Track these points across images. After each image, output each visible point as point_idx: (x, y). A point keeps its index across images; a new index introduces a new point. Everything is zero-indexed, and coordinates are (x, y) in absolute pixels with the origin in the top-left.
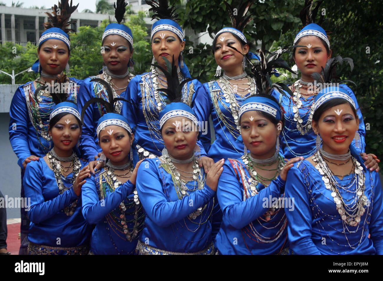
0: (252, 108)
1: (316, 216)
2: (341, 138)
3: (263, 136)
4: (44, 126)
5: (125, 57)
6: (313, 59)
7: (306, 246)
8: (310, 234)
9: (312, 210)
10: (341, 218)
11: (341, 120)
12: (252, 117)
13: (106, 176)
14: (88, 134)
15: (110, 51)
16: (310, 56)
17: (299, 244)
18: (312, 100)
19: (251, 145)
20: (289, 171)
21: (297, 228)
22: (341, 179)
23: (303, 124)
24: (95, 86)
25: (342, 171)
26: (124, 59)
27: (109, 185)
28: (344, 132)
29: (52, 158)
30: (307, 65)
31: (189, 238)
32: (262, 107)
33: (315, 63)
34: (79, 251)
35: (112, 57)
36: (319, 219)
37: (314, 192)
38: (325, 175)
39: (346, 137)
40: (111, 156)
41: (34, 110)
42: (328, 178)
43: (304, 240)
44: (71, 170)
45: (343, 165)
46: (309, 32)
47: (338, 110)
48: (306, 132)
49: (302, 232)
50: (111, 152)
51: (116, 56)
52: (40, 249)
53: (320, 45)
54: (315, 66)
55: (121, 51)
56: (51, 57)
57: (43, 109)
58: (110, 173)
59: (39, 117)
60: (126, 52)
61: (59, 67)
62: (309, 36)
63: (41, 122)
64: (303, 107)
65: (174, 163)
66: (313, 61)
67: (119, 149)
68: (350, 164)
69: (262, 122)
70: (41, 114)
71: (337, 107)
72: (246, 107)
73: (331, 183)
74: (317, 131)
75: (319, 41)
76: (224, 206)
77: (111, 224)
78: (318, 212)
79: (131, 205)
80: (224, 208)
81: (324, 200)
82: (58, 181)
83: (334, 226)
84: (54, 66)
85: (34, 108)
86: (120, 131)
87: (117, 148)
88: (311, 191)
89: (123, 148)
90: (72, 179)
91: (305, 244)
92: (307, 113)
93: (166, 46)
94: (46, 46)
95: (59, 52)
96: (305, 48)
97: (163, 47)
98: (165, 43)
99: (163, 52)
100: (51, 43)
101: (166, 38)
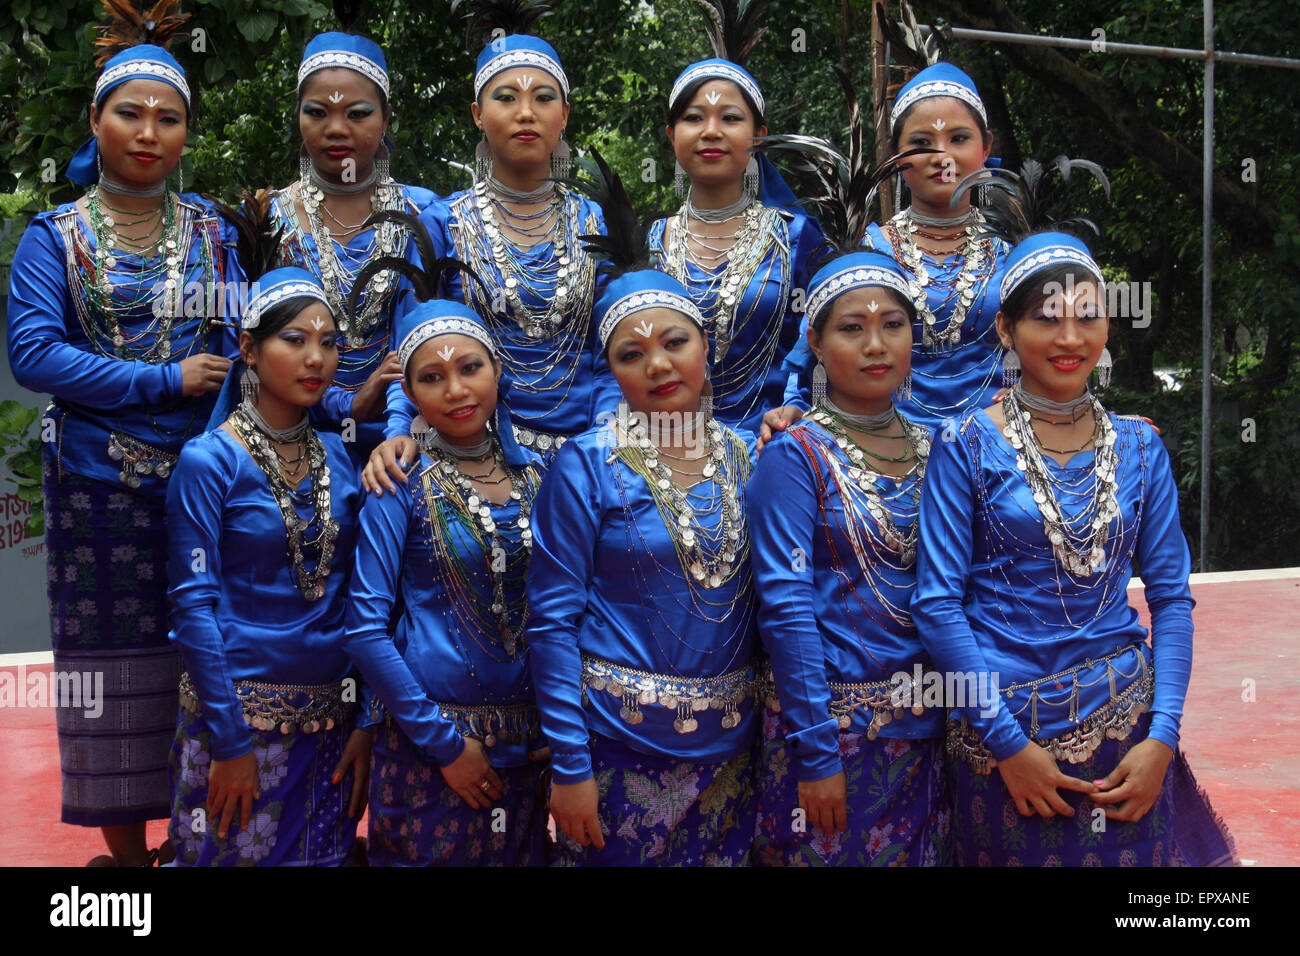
0: (871, 279)
2: (1071, 362)
3: (894, 353)
12: (873, 302)
15: (325, 115)
19: (863, 374)
23: (940, 326)
30: (935, 175)
35: (333, 136)
38: (1022, 450)
39: (1083, 359)
40: (447, 420)
44: (305, 468)
46: (935, 88)
48: (945, 351)
50: (449, 408)
51: (345, 131)
53: (966, 123)
55: (357, 116)
56: (138, 133)
58: (449, 470)
59: (110, 314)
60: (374, 121)
61: (159, 162)
62: (937, 99)
63: (116, 328)
64: (933, 283)
66: (949, 165)
67: (471, 402)
69: (895, 317)
70: (114, 306)
72: (853, 276)
74: (1010, 342)
75: (964, 110)
84: (145, 158)
86: (472, 351)
87: (466, 397)
89: (482, 398)
92: (949, 300)
93: (534, 113)
94: (122, 98)
95: (164, 117)
96: (927, 129)
97: (526, 112)
98: (531, 102)
99: (527, 127)
100: (138, 91)
101: (535, 88)
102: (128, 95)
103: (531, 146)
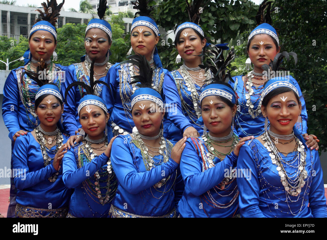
0: (211, 93)
1: (263, 187)
2: (286, 121)
3: (221, 117)
4: (32, 104)
5: (104, 48)
6: (265, 54)
7: (254, 213)
8: (257, 202)
9: (259, 181)
10: (284, 189)
11: (286, 105)
12: (211, 101)
13: (84, 149)
14: (71, 112)
15: (91, 41)
16: (262, 51)
17: (247, 211)
18: (262, 88)
19: (210, 125)
20: (241, 148)
21: (246, 197)
22: (285, 155)
23: (254, 109)
24: (77, 72)
25: (286, 149)
26: (104, 50)
27: (86, 157)
28: (288, 116)
29: (38, 132)
30: (259, 59)
31: (154, 204)
32: (220, 93)
33: (266, 57)
34: (60, 212)
35: (93, 47)
36: (266, 189)
37: (262, 166)
38: (272, 152)
39: (290, 120)
40: (89, 131)
41: (24, 90)
42: (275, 155)
43: (252, 207)
44: (55, 143)
45: (288, 144)
46: (261, 31)
47: (284, 97)
48: (256, 116)
49: (250, 200)
50: (89, 127)
51: (97, 46)
52: (26, 210)
54: (266, 61)
55: (101, 42)
56: (39, 46)
57: (32, 89)
58: (87, 146)
59: (28, 97)
60: (106, 44)
62: (262, 35)
63: (30, 101)
64: (254, 94)
65: (143, 140)
66: (264, 56)
67: (96, 126)
68: (294, 143)
69: (220, 105)
70: (30, 94)
71: (283, 94)
72: (206, 92)
73: (277, 159)
74: (266, 115)
75: (270, 39)
76: (186, 176)
77: (87, 189)
78: (265, 183)
79: (104, 173)
80: (185, 178)
81: (270, 174)
82: (43, 152)
83: (279, 196)
84: (41, 53)
85: (25, 88)
87: (94, 124)
88: (259, 165)
89: (100, 125)
90: (55, 151)
91: (253, 211)
92: (258, 100)
93: (143, 40)
94: (35, 36)
95: (47, 41)
96: (258, 44)
97: (140, 40)
98: (142, 37)
99: (140, 44)
100: (39, 34)
101: (144, 32)
102: (37, 35)
103: (142, 50)
